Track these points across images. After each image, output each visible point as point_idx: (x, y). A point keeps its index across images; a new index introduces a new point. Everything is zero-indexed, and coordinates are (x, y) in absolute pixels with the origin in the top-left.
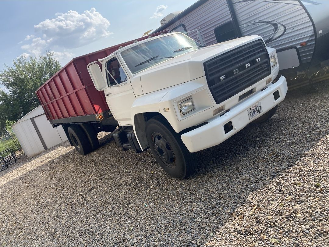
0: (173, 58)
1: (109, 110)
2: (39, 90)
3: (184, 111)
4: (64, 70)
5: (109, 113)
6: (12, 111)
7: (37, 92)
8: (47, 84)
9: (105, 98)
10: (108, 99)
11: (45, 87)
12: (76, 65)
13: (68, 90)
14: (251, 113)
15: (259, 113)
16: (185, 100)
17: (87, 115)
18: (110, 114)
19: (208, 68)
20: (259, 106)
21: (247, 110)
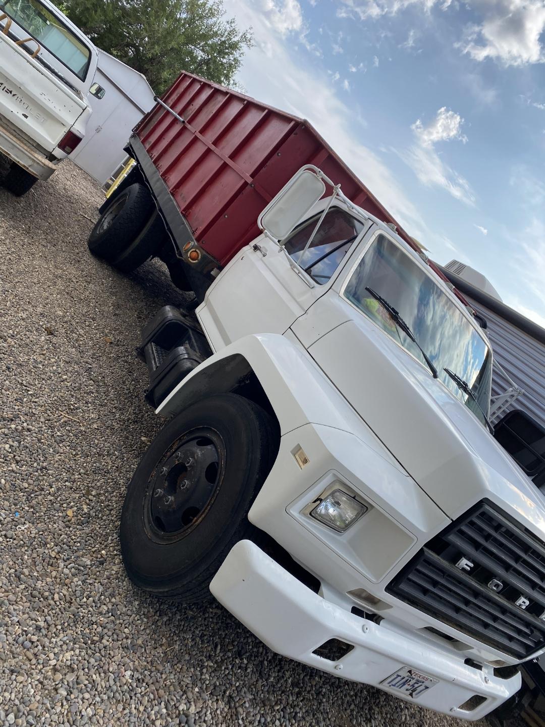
0: (435, 376)
1: (221, 268)
2: (190, 77)
3: (322, 509)
4: (266, 111)
5: (215, 269)
6: (87, 9)
7: (185, 75)
8: (212, 88)
9: (246, 243)
10: (247, 250)
11: (204, 86)
12: (293, 136)
13: (224, 143)
14: (399, 678)
15: (408, 692)
16: (354, 498)
17: (184, 215)
18: (212, 273)
19: (478, 517)
20: (427, 683)
21: (401, 666)
